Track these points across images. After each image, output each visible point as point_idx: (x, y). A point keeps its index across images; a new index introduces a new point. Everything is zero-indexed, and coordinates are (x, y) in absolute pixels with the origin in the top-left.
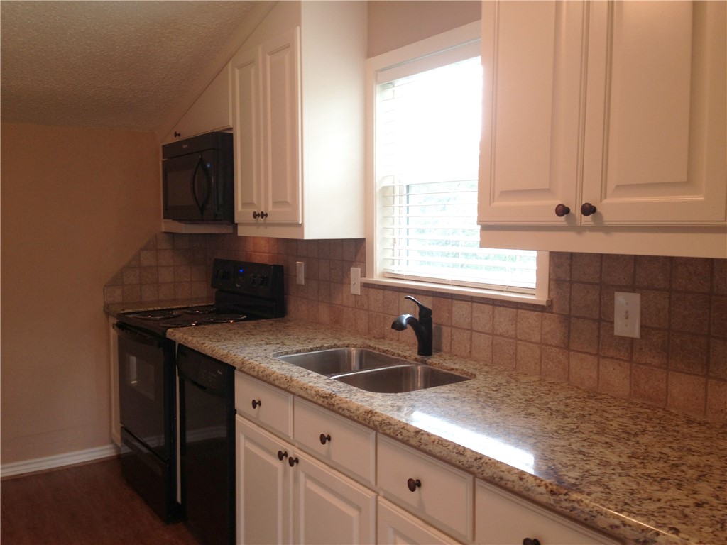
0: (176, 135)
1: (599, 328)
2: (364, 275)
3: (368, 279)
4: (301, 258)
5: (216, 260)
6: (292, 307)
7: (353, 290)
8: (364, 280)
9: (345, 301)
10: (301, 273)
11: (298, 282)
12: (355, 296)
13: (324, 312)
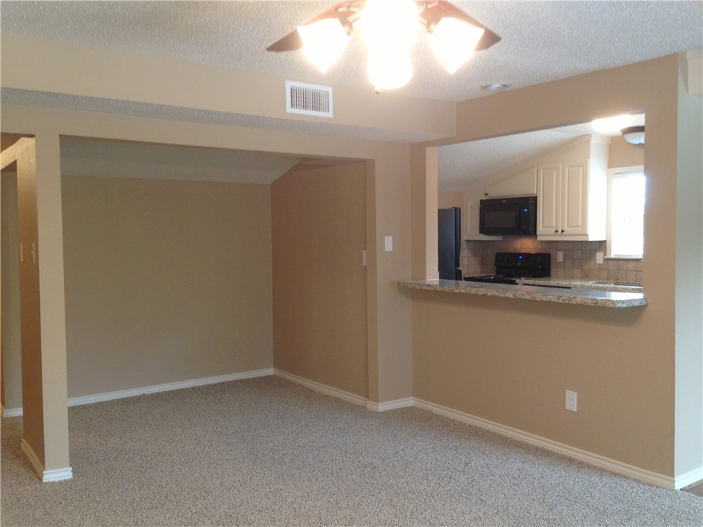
0: (486, 194)
2: (605, 254)
3: (608, 257)
4: (560, 250)
5: (497, 254)
6: (552, 273)
7: (598, 262)
8: (605, 257)
9: (592, 267)
10: (560, 256)
11: (558, 261)
12: (599, 264)
13: (577, 272)
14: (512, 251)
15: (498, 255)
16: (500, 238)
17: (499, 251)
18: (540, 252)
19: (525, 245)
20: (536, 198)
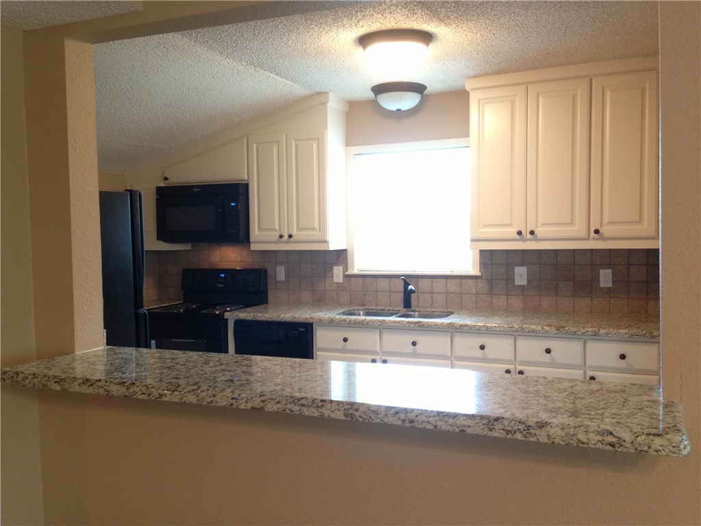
0: (166, 179)
1: (507, 283)
2: (346, 269)
3: (349, 272)
4: (281, 264)
5: (184, 270)
6: (271, 297)
7: (336, 280)
8: (346, 273)
9: (328, 287)
10: (281, 273)
11: (278, 279)
12: (337, 283)
13: (306, 296)
14: (207, 267)
15: (186, 272)
16: (187, 247)
17: (186, 267)
18: (250, 267)
19: (229, 257)
20: (247, 186)
